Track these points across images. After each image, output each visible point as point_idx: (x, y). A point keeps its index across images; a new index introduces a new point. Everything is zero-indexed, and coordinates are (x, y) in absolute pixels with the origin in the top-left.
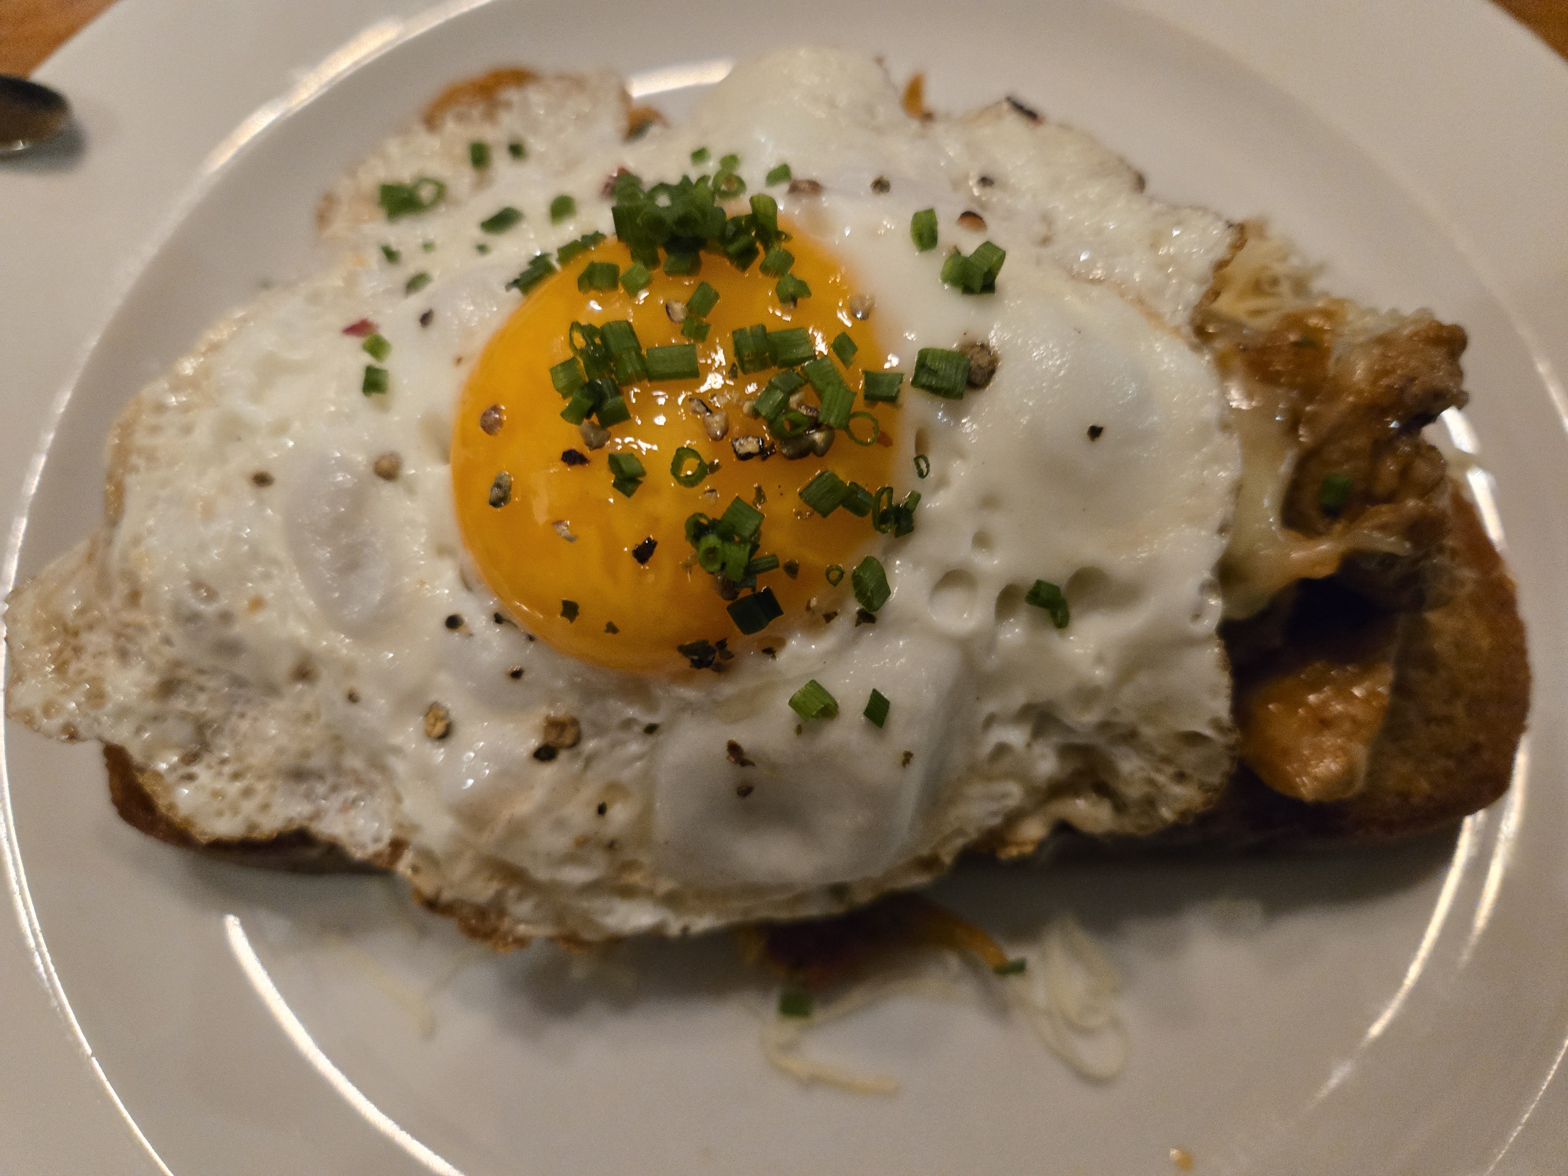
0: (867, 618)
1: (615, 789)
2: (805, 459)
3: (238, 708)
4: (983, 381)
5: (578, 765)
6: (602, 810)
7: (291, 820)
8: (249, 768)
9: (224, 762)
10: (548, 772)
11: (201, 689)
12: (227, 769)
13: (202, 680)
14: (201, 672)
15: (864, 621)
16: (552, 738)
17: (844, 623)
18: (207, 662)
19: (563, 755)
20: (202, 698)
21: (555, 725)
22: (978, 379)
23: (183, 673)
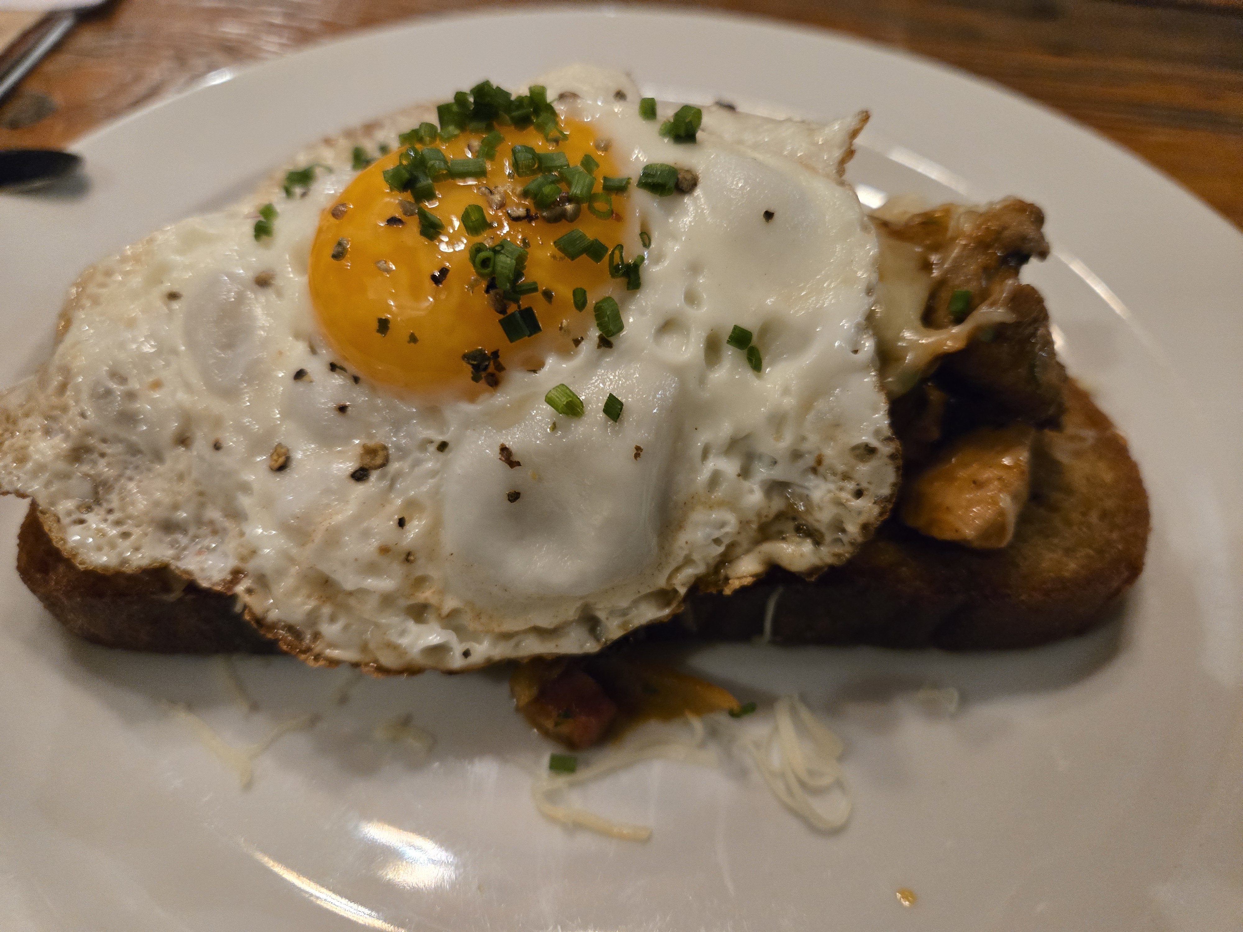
0: (605, 343)
1: (412, 505)
2: (559, 224)
3: (129, 473)
4: (688, 189)
5: (385, 483)
6: (401, 523)
7: (155, 560)
8: (130, 517)
9: (110, 511)
10: (360, 490)
11: (103, 455)
12: (111, 517)
13: (103, 447)
14: (104, 441)
15: (604, 346)
16: (367, 460)
17: (589, 346)
18: (111, 430)
19: (374, 476)
20: (102, 462)
21: (370, 451)
22: (685, 186)
23: (91, 441)
